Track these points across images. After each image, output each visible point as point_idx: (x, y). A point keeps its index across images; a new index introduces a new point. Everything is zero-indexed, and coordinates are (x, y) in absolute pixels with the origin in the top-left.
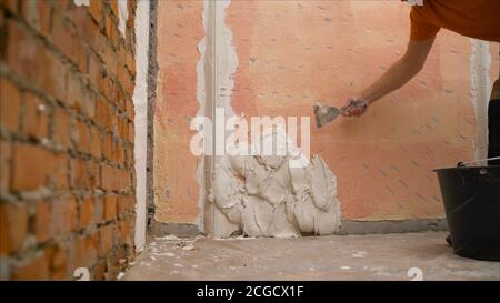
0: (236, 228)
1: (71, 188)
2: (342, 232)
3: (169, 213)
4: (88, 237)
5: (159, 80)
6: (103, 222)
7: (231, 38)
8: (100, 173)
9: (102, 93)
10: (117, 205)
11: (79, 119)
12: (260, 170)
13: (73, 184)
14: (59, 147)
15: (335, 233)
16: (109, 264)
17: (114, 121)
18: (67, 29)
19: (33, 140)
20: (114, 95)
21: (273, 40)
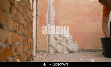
0: (55, 51)
1: (22, 42)
2: (78, 52)
3: (40, 47)
4: (25, 53)
5: (38, 18)
6: (28, 50)
7: (54, 9)
8: (27, 39)
9: (28, 21)
10: (30, 46)
11: (24, 27)
12: (60, 38)
13: (23, 41)
14: (21, 33)
15: (77, 52)
16: (29, 59)
17: (30, 27)
18: (22, 7)
19: (16, 32)
20: (30, 22)
21: (63, 9)
